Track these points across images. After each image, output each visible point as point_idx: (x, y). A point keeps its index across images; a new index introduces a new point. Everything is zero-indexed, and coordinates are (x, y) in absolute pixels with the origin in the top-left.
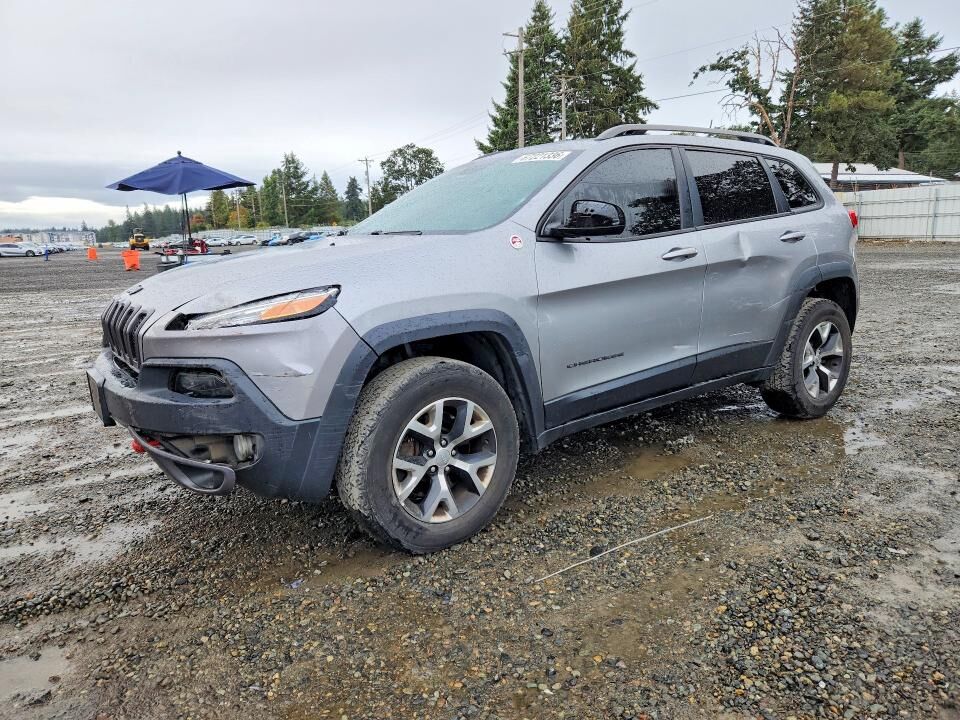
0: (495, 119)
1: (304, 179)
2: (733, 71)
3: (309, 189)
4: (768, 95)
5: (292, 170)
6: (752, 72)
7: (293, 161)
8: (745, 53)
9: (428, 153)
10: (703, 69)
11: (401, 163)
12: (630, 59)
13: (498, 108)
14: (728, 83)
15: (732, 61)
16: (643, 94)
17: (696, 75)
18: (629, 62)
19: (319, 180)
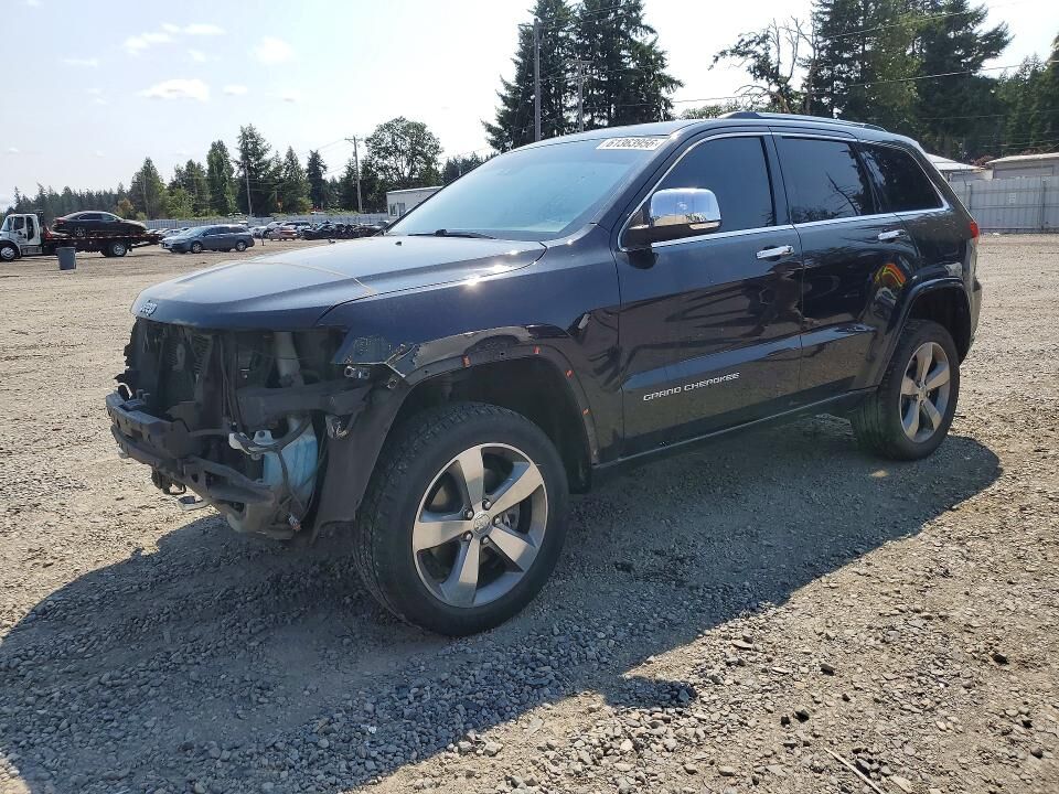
0: (504, 98)
1: (267, 157)
2: (754, 57)
3: (271, 169)
4: (788, 83)
5: (250, 146)
6: (773, 59)
7: (252, 136)
8: (766, 37)
9: (420, 128)
10: (723, 53)
11: (390, 140)
12: (651, 35)
13: (508, 87)
14: (749, 69)
15: (752, 47)
16: (665, 72)
17: (717, 59)
18: (650, 38)
19: (283, 158)
